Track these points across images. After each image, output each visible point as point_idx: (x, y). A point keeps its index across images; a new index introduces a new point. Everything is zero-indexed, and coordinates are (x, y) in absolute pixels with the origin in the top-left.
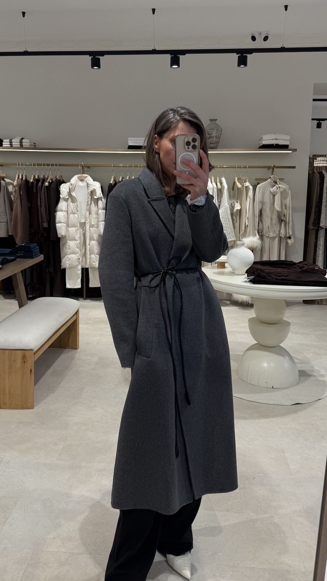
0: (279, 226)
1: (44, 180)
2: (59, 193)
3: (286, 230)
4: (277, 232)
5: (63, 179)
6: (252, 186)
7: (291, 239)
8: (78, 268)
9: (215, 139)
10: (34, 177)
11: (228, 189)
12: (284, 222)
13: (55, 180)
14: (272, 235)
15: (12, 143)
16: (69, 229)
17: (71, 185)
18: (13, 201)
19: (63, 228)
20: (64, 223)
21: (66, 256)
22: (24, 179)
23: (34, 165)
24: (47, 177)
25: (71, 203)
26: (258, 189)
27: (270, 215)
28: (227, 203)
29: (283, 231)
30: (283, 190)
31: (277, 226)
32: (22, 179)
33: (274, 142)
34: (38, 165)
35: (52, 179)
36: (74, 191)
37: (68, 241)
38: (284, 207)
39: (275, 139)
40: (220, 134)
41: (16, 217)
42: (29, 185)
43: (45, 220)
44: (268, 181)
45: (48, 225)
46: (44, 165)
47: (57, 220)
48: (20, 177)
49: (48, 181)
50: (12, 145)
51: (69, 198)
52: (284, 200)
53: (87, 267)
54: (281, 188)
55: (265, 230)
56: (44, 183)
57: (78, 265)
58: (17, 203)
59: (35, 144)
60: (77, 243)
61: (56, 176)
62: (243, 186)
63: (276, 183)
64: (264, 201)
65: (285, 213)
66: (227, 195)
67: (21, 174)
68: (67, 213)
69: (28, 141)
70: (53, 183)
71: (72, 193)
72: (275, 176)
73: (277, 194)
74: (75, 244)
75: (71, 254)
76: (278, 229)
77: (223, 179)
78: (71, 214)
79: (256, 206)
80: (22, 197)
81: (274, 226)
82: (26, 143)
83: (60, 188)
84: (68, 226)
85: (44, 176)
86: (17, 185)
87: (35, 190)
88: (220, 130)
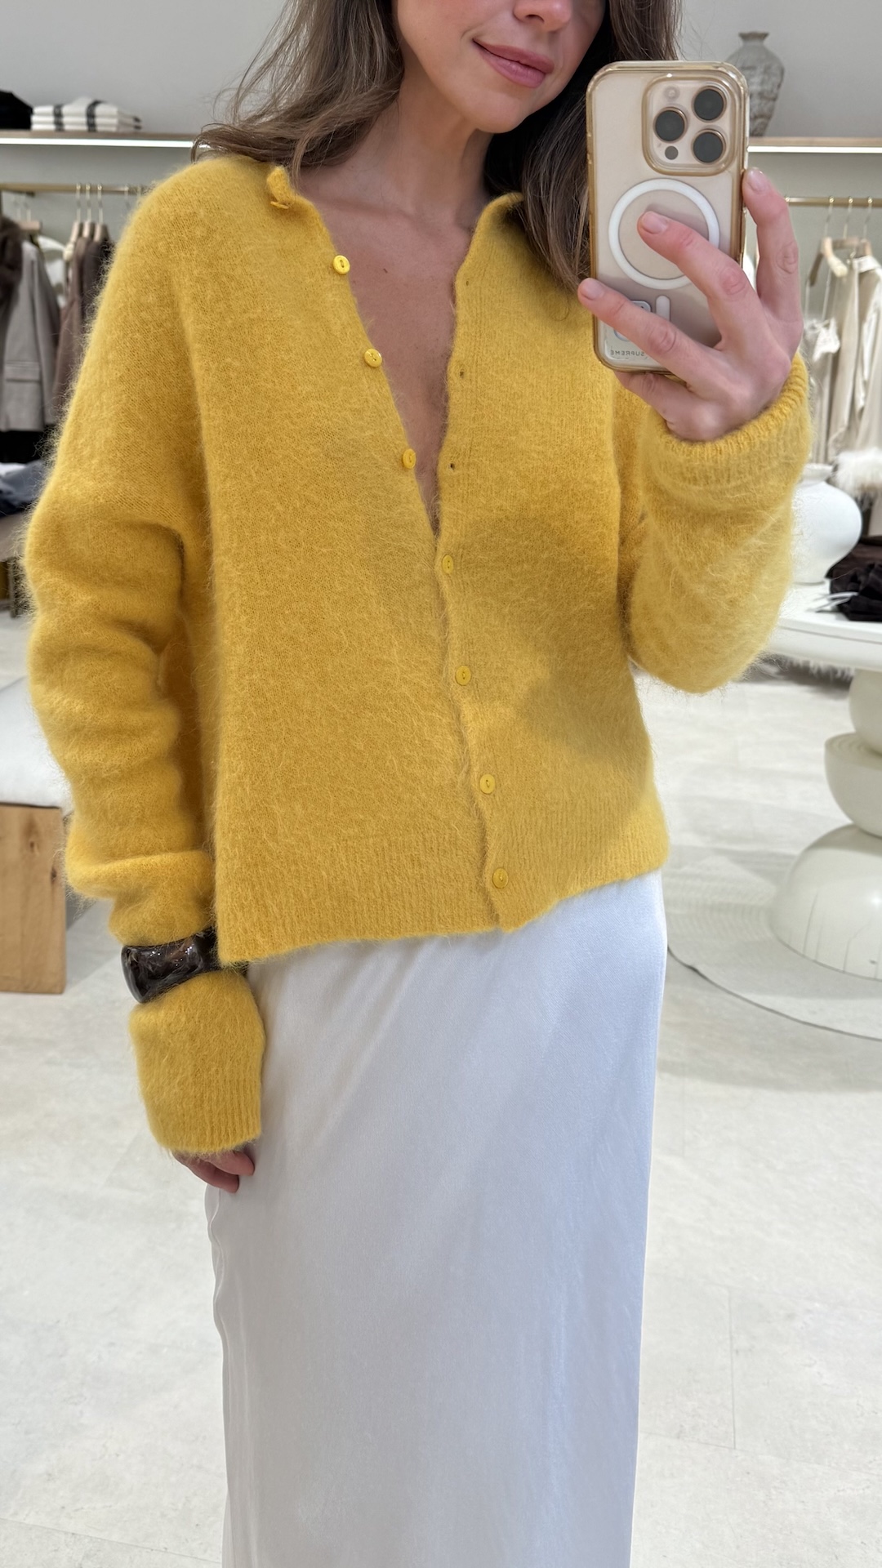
15: (62, 116)
18: (61, 313)
22: (97, 237)
32: (92, 235)
41: (67, 365)
48: (86, 233)
50: (61, 123)
58: (71, 318)
59: (137, 120)
62: (851, 267)
67: (89, 220)
69: (114, 110)
80: (86, 298)
82: (106, 116)
86: (72, 257)
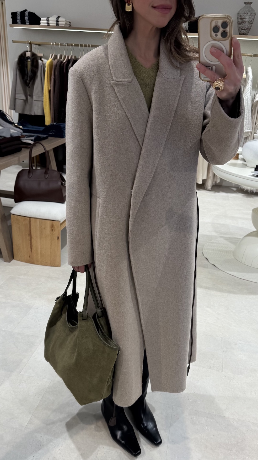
9: (247, 24)
10: (68, 57)
15: (49, 21)
28: (249, 94)
40: (253, 19)
42: (62, 66)
59: (70, 24)
66: (251, 85)
67: (55, 54)
69: (64, 20)
77: (249, 68)
88: (254, 15)
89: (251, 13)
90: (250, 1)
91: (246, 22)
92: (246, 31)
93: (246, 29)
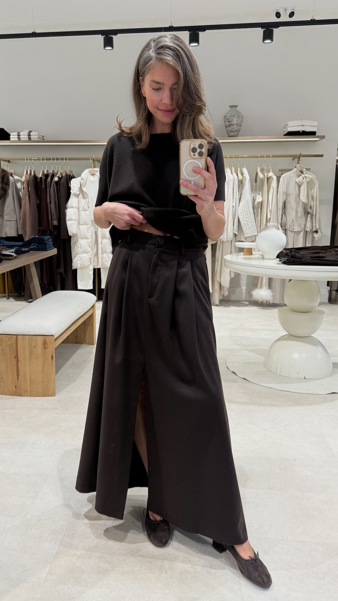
0: (304, 219)
1: (53, 176)
2: (69, 189)
3: (312, 223)
4: (303, 226)
5: (74, 175)
6: (275, 175)
7: (319, 233)
8: (89, 268)
9: (236, 126)
10: (43, 172)
11: (251, 179)
12: (311, 214)
13: (65, 175)
14: (296, 229)
15: (20, 136)
16: (80, 226)
17: (82, 180)
18: (22, 198)
19: (74, 226)
20: (75, 220)
21: (77, 256)
22: (32, 174)
23: (43, 159)
24: (56, 172)
25: (82, 199)
26: (282, 179)
27: (295, 208)
28: (249, 195)
29: (309, 225)
30: (310, 180)
31: (302, 219)
32: (31, 174)
33: (301, 129)
34: (47, 159)
35: (61, 174)
36: (85, 186)
37: (79, 240)
38: (310, 198)
39: (302, 126)
40: (241, 121)
41: (25, 215)
42: (38, 180)
43: (55, 217)
44: (294, 171)
45: (58, 223)
46: (53, 159)
47: (68, 217)
48: (29, 173)
49: (58, 176)
50: (20, 138)
51: (80, 193)
52: (311, 191)
53: (99, 267)
54: (307, 178)
55: (288, 224)
56: (53, 178)
57: (89, 265)
58: (26, 200)
59: (43, 137)
60: (88, 241)
61: (66, 171)
63: (302, 172)
64: (289, 192)
65: (311, 204)
66: (249, 187)
67: (29, 169)
68: (78, 210)
69: (37, 133)
70: (62, 178)
71: (83, 189)
72: (302, 165)
73: (302, 184)
74: (87, 243)
75: (82, 253)
76: (304, 223)
77: (244, 170)
78: (82, 211)
79: (280, 197)
80: (30, 193)
81: (300, 219)
82: (34, 136)
83: (70, 183)
84: (79, 223)
85: (53, 171)
86: (25, 181)
87: (43, 186)
88: (241, 117)
89: (239, 116)
90: (236, 105)
91: (234, 125)
92: (235, 133)
93: (235, 131)
